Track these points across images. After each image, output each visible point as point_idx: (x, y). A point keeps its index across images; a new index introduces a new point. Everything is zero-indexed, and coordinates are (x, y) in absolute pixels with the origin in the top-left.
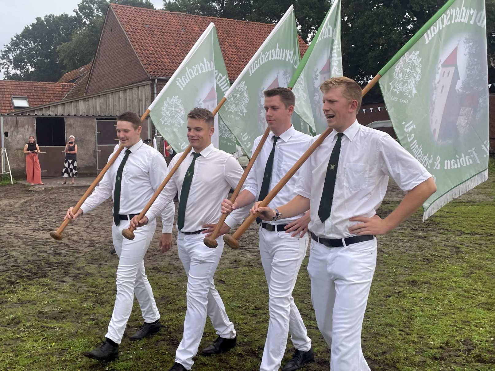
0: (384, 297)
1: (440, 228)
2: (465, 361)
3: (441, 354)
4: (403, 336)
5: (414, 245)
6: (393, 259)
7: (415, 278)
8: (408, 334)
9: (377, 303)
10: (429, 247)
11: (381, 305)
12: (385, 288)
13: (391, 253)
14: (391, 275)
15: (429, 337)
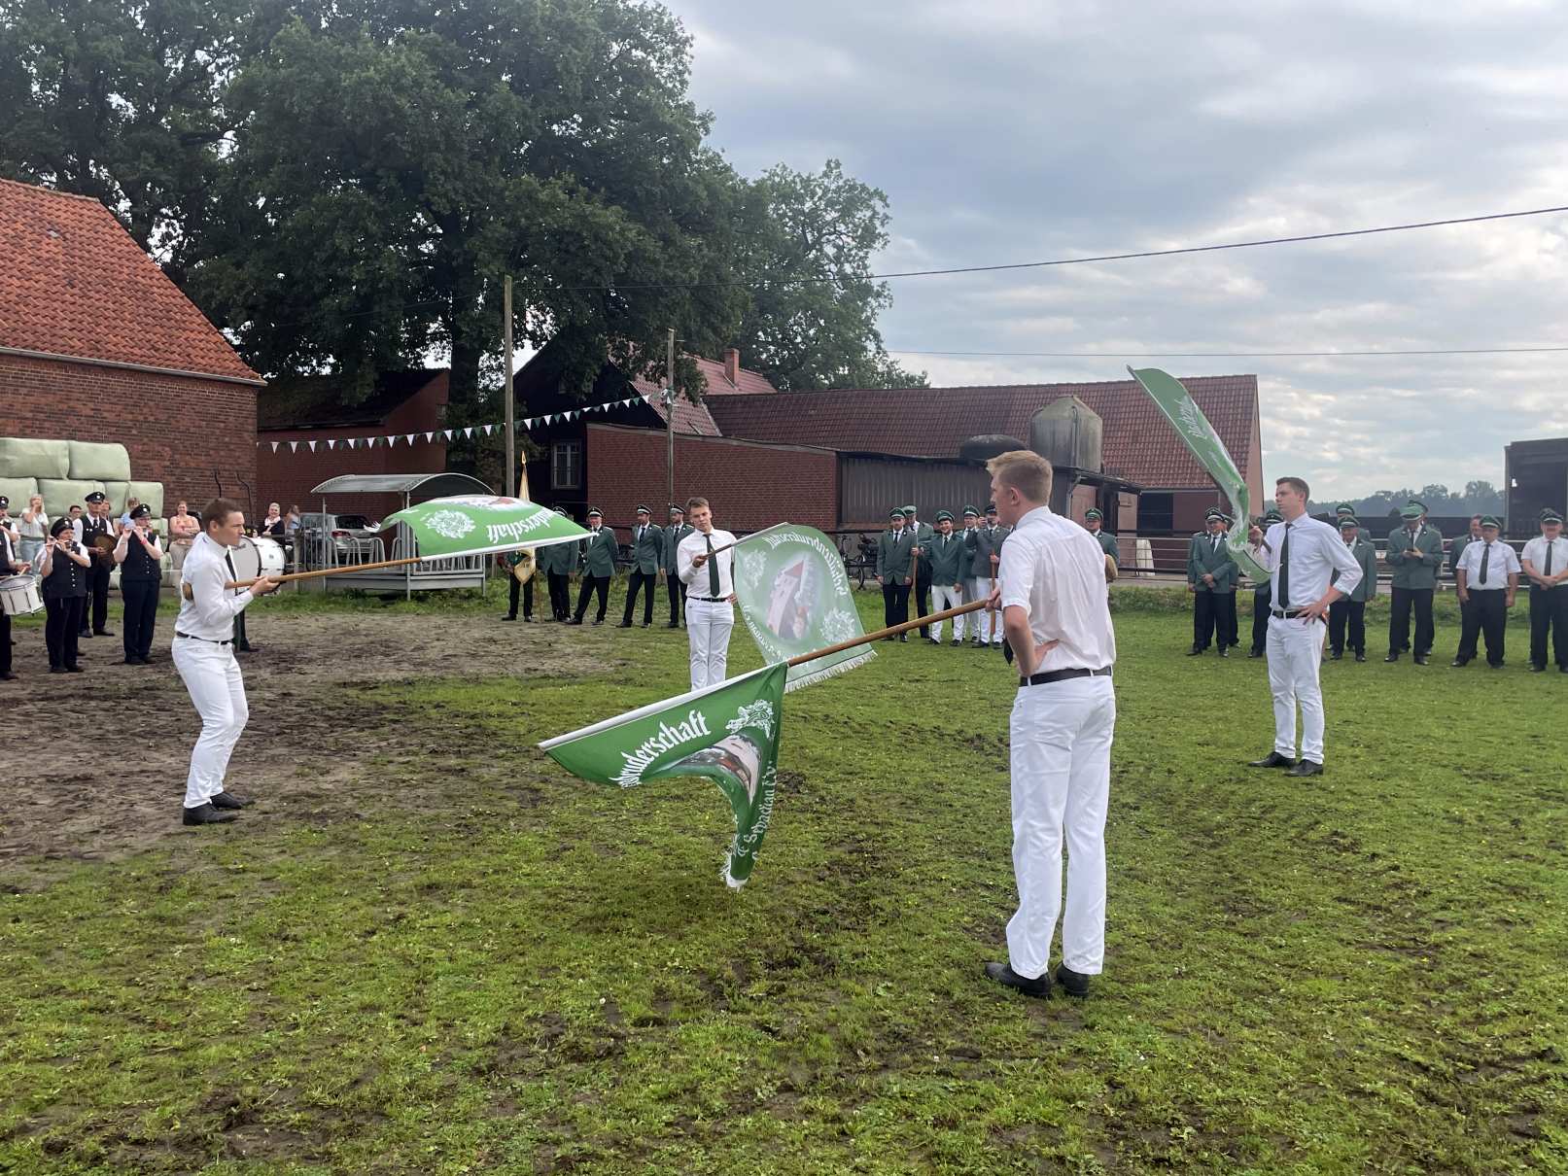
0: (359, 937)
1: (497, 743)
2: (543, 1065)
3: (493, 1058)
4: (403, 1032)
5: (436, 792)
6: (383, 835)
7: (436, 877)
8: (415, 1024)
9: (341, 955)
10: (472, 794)
11: (350, 959)
12: (362, 912)
13: (378, 818)
14: (376, 875)
15: (465, 1021)
